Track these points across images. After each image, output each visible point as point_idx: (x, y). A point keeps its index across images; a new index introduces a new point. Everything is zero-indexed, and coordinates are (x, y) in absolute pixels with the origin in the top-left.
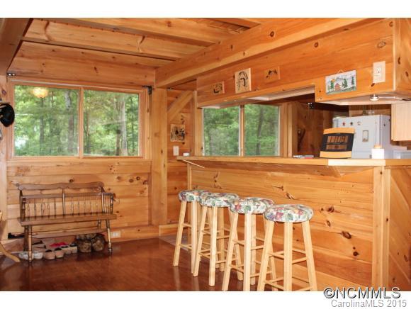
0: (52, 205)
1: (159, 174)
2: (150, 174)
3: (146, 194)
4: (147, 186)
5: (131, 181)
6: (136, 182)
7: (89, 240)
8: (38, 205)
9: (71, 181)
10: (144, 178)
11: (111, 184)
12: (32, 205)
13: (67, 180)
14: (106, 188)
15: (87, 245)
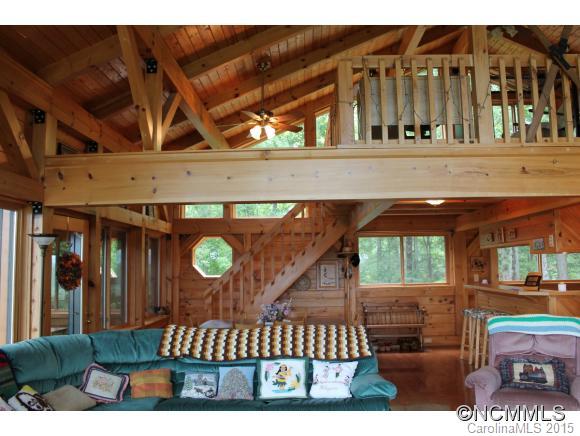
0: (383, 317)
1: (461, 297)
2: (454, 296)
3: (452, 311)
4: (453, 306)
5: (440, 301)
6: (444, 302)
7: (408, 342)
8: (375, 317)
9: (397, 301)
10: (450, 299)
11: (425, 303)
12: (370, 317)
13: (394, 300)
14: (421, 307)
15: (406, 344)
